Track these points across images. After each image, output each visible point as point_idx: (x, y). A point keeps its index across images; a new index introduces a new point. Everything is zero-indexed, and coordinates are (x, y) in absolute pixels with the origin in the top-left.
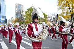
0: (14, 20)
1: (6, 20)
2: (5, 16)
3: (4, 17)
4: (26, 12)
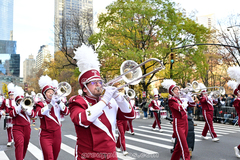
0: (53, 59)
1: (16, 59)
2: (13, 44)
3: (8, 48)
4: (103, 20)
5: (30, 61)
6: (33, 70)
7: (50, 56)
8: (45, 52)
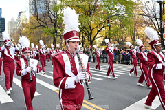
5: (12, 23)
6: (15, 29)
7: (26, 20)
8: (22, 16)
